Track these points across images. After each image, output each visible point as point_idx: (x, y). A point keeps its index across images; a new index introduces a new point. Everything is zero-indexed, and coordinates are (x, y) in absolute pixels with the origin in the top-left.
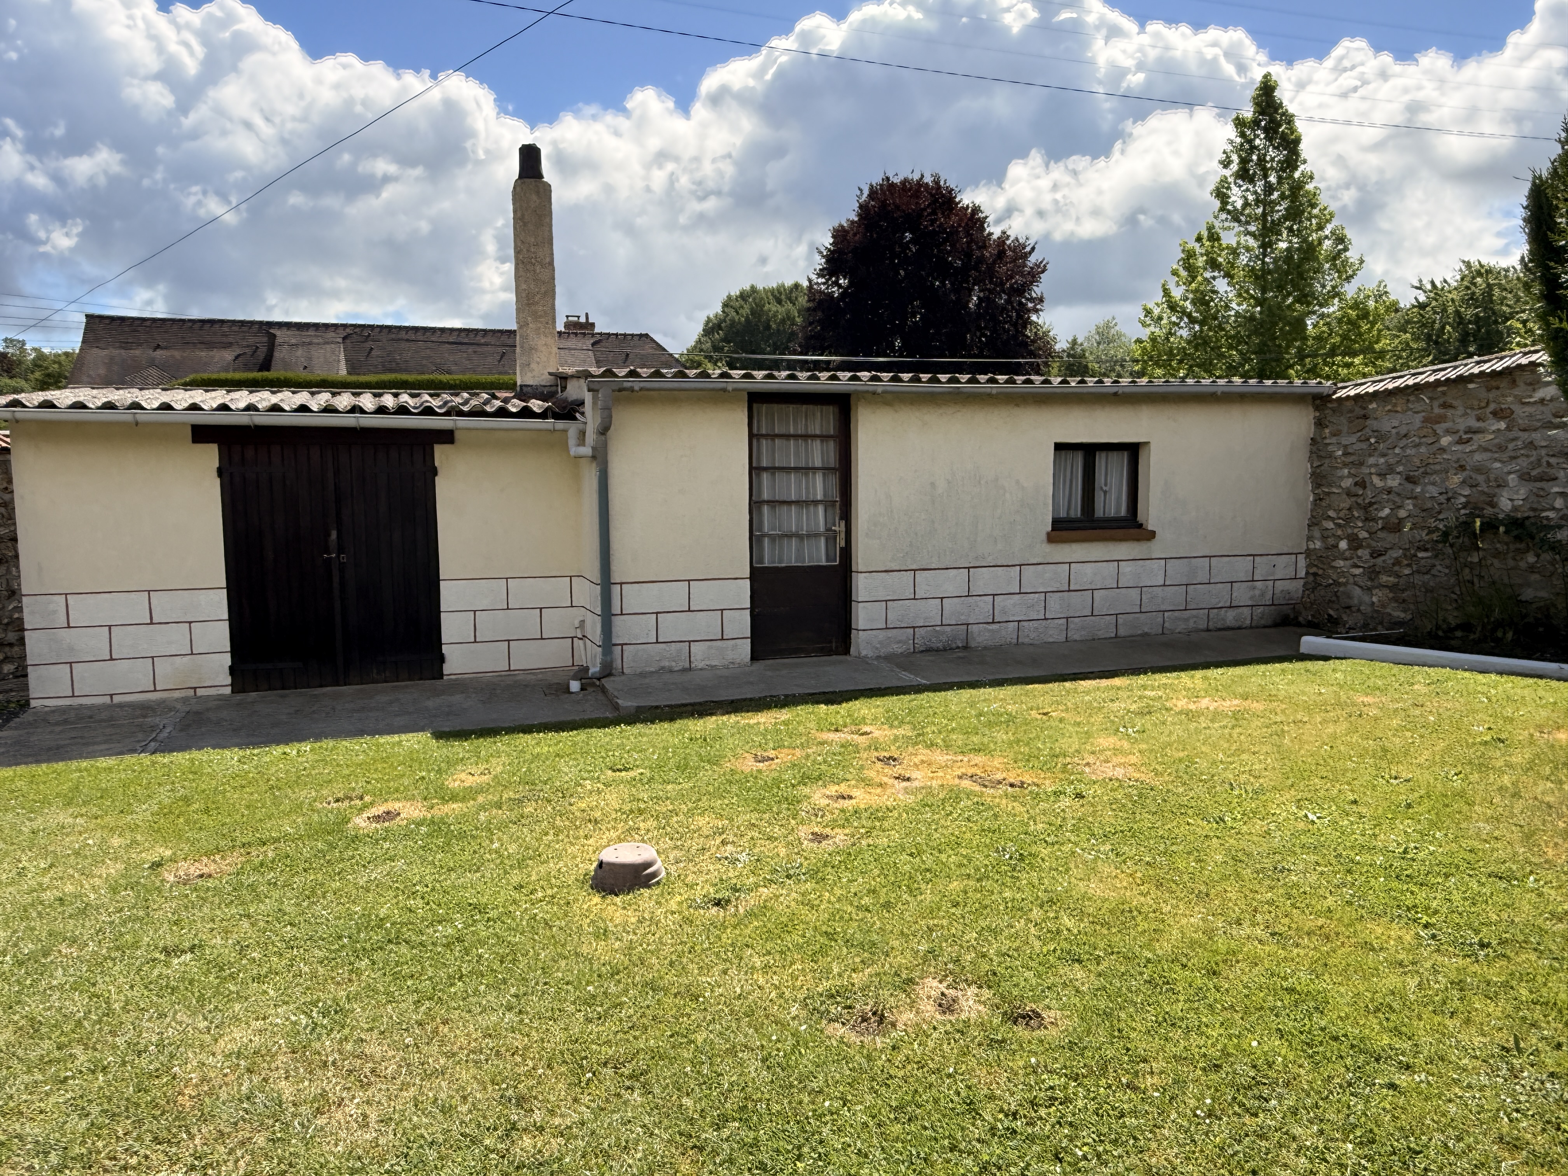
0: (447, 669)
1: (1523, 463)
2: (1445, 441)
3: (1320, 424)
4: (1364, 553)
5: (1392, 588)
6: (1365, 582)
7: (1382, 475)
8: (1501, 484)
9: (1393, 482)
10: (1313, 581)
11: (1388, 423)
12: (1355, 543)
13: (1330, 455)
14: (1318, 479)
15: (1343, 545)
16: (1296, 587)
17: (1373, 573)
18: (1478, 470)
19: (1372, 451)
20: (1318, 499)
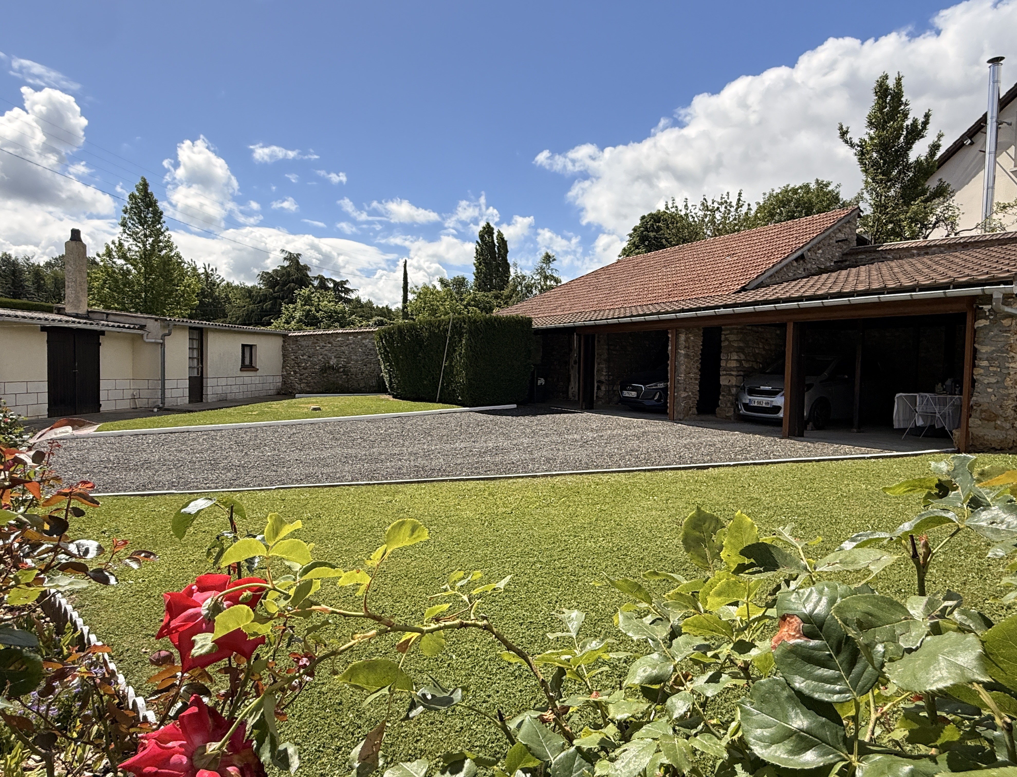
0: (101, 409)
1: (335, 354)
2: (318, 348)
3: (284, 341)
4: (298, 375)
5: (307, 383)
6: (298, 382)
7: (302, 356)
8: (331, 359)
9: (305, 357)
10: (284, 383)
11: (304, 343)
12: (295, 372)
13: (288, 350)
14: (284, 356)
15: (292, 373)
16: (280, 384)
17: (301, 380)
18: (326, 355)
19: (299, 349)
20: (284, 362)
